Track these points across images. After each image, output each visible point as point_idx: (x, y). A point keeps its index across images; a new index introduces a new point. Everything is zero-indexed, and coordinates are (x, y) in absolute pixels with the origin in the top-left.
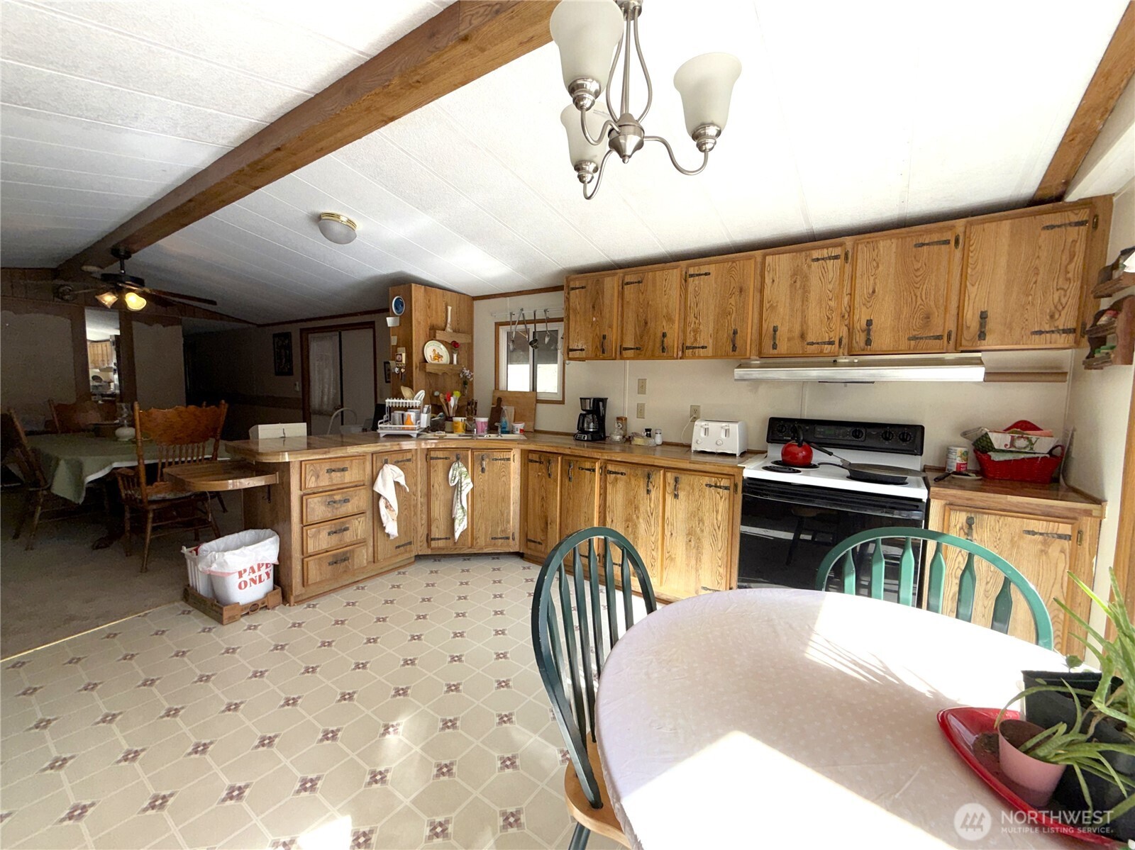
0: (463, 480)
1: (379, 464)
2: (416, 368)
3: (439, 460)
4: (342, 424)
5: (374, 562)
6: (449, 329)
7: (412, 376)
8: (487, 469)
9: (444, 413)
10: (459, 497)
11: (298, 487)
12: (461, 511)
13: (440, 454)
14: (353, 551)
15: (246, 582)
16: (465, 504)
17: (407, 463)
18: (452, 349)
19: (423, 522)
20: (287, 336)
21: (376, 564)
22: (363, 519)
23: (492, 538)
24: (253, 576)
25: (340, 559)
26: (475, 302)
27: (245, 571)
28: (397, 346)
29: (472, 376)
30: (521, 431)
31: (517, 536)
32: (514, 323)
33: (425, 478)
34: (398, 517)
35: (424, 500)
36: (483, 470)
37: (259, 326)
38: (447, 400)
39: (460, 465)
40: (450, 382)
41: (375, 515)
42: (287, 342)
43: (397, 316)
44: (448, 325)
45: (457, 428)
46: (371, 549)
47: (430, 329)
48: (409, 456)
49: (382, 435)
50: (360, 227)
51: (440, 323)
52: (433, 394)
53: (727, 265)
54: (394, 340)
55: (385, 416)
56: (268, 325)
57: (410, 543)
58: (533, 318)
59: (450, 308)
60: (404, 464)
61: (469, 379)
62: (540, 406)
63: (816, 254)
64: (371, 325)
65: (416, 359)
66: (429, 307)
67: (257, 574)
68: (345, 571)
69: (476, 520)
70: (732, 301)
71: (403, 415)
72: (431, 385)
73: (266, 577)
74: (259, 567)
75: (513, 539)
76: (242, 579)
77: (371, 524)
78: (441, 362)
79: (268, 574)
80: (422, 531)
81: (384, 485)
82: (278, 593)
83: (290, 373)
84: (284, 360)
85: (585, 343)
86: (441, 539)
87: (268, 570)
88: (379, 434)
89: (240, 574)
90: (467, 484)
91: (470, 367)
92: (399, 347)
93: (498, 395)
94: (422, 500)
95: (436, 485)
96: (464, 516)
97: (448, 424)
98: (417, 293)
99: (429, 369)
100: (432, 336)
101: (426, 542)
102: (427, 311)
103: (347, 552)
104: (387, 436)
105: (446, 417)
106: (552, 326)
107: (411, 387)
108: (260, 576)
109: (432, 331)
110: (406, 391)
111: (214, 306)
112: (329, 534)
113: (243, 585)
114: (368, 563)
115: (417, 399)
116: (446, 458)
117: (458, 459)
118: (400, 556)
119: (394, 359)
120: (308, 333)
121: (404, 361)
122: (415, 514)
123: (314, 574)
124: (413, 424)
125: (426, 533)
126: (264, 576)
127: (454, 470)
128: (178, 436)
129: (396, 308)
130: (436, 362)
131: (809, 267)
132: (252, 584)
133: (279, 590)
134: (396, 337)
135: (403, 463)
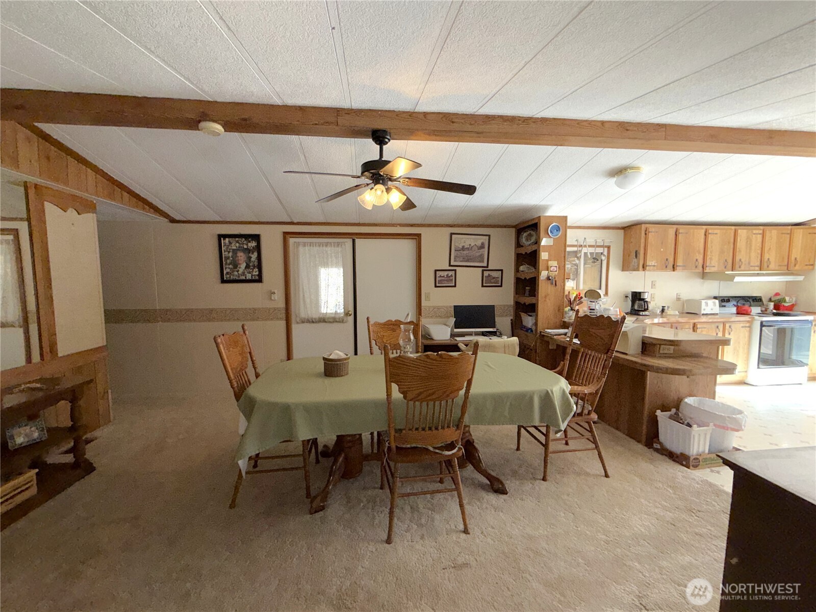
7: (564, 282)
20: (252, 238)
28: (549, 260)
43: (552, 238)
53: (724, 231)
54: (545, 256)
63: (754, 232)
70: (725, 247)
85: (656, 263)
119: (547, 269)
120: (291, 237)
121: (557, 272)
129: (552, 232)
131: (752, 236)
134: (547, 253)
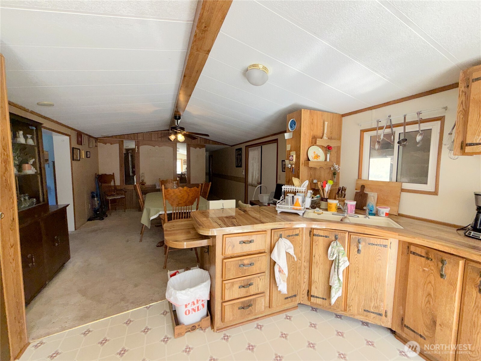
0: (340, 257)
1: (276, 238)
2: (302, 165)
3: (320, 237)
4: (261, 193)
5: (269, 307)
6: (325, 137)
7: (299, 170)
8: (362, 251)
9: (320, 195)
10: (336, 270)
11: (221, 253)
12: (337, 281)
13: (321, 233)
14: (254, 300)
15: (189, 311)
16: (341, 277)
17: (296, 237)
18: (326, 151)
19: (305, 280)
20: (240, 149)
21: (270, 309)
22: (263, 277)
23: (365, 310)
24: (193, 307)
25: (246, 306)
26: (343, 118)
27: (189, 304)
28: (290, 151)
29: (339, 169)
30: (387, 214)
31: (390, 314)
32: (381, 128)
33: (308, 248)
34: (288, 279)
35: (306, 264)
36: (359, 251)
37: (232, 146)
38: (323, 187)
39: (338, 245)
40: (324, 174)
41: (271, 275)
42: (240, 152)
43: (291, 132)
44: (325, 135)
45: (331, 208)
46: (268, 298)
47: (312, 138)
48: (297, 232)
49: (279, 212)
50: (271, 71)
51: (319, 134)
52: (312, 181)
54: (288, 147)
55: (281, 197)
56: (234, 145)
57: (295, 296)
58: (403, 121)
59: (326, 123)
60: (294, 238)
61: (337, 171)
62: (404, 194)
64: (276, 141)
65: (303, 158)
66: (312, 124)
67: (196, 305)
68: (249, 314)
69: (350, 291)
71: (293, 197)
72: (311, 175)
73: (202, 307)
74: (197, 301)
75: (386, 316)
76: (187, 309)
77: (269, 280)
78: (319, 160)
79: (203, 305)
80: (304, 287)
81: (279, 255)
82: (208, 319)
83: (241, 166)
84: (239, 161)
86: (318, 298)
87: (203, 302)
88: (277, 211)
89: (186, 306)
90: (344, 262)
91: (338, 163)
92: (292, 151)
93: (361, 183)
94: (305, 264)
95: (317, 256)
96: (340, 286)
97: (323, 204)
98: (305, 116)
99: (311, 165)
100: (314, 142)
101: (306, 296)
102: (310, 126)
103: (251, 300)
104: (282, 212)
105: (322, 198)
106: (425, 126)
107: (298, 177)
108: (198, 307)
109: (314, 140)
110: (295, 181)
111: (208, 137)
112: (239, 288)
113: (187, 313)
114: (265, 307)
115: (303, 187)
116: (326, 237)
117: (336, 239)
118: (288, 304)
119: (288, 159)
120: (248, 148)
121: (294, 160)
122: (300, 273)
123: (229, 315)
124: (300, 206)
125: (307, 289)
126: (200, 307)
127: (332, 247)
128: (180, 202)
129: (291, 127)
130: (316, 160)
132: (193, 312)
133: (209, 317)
134: (290, 145)
135: (292, 237)
